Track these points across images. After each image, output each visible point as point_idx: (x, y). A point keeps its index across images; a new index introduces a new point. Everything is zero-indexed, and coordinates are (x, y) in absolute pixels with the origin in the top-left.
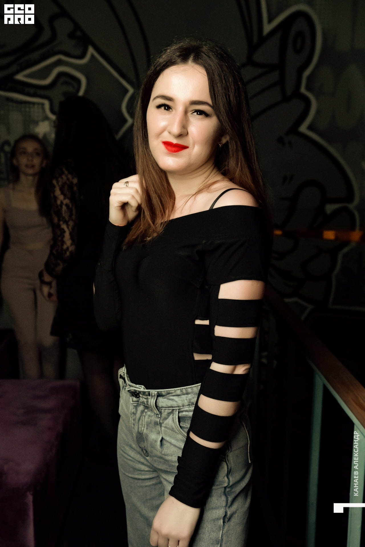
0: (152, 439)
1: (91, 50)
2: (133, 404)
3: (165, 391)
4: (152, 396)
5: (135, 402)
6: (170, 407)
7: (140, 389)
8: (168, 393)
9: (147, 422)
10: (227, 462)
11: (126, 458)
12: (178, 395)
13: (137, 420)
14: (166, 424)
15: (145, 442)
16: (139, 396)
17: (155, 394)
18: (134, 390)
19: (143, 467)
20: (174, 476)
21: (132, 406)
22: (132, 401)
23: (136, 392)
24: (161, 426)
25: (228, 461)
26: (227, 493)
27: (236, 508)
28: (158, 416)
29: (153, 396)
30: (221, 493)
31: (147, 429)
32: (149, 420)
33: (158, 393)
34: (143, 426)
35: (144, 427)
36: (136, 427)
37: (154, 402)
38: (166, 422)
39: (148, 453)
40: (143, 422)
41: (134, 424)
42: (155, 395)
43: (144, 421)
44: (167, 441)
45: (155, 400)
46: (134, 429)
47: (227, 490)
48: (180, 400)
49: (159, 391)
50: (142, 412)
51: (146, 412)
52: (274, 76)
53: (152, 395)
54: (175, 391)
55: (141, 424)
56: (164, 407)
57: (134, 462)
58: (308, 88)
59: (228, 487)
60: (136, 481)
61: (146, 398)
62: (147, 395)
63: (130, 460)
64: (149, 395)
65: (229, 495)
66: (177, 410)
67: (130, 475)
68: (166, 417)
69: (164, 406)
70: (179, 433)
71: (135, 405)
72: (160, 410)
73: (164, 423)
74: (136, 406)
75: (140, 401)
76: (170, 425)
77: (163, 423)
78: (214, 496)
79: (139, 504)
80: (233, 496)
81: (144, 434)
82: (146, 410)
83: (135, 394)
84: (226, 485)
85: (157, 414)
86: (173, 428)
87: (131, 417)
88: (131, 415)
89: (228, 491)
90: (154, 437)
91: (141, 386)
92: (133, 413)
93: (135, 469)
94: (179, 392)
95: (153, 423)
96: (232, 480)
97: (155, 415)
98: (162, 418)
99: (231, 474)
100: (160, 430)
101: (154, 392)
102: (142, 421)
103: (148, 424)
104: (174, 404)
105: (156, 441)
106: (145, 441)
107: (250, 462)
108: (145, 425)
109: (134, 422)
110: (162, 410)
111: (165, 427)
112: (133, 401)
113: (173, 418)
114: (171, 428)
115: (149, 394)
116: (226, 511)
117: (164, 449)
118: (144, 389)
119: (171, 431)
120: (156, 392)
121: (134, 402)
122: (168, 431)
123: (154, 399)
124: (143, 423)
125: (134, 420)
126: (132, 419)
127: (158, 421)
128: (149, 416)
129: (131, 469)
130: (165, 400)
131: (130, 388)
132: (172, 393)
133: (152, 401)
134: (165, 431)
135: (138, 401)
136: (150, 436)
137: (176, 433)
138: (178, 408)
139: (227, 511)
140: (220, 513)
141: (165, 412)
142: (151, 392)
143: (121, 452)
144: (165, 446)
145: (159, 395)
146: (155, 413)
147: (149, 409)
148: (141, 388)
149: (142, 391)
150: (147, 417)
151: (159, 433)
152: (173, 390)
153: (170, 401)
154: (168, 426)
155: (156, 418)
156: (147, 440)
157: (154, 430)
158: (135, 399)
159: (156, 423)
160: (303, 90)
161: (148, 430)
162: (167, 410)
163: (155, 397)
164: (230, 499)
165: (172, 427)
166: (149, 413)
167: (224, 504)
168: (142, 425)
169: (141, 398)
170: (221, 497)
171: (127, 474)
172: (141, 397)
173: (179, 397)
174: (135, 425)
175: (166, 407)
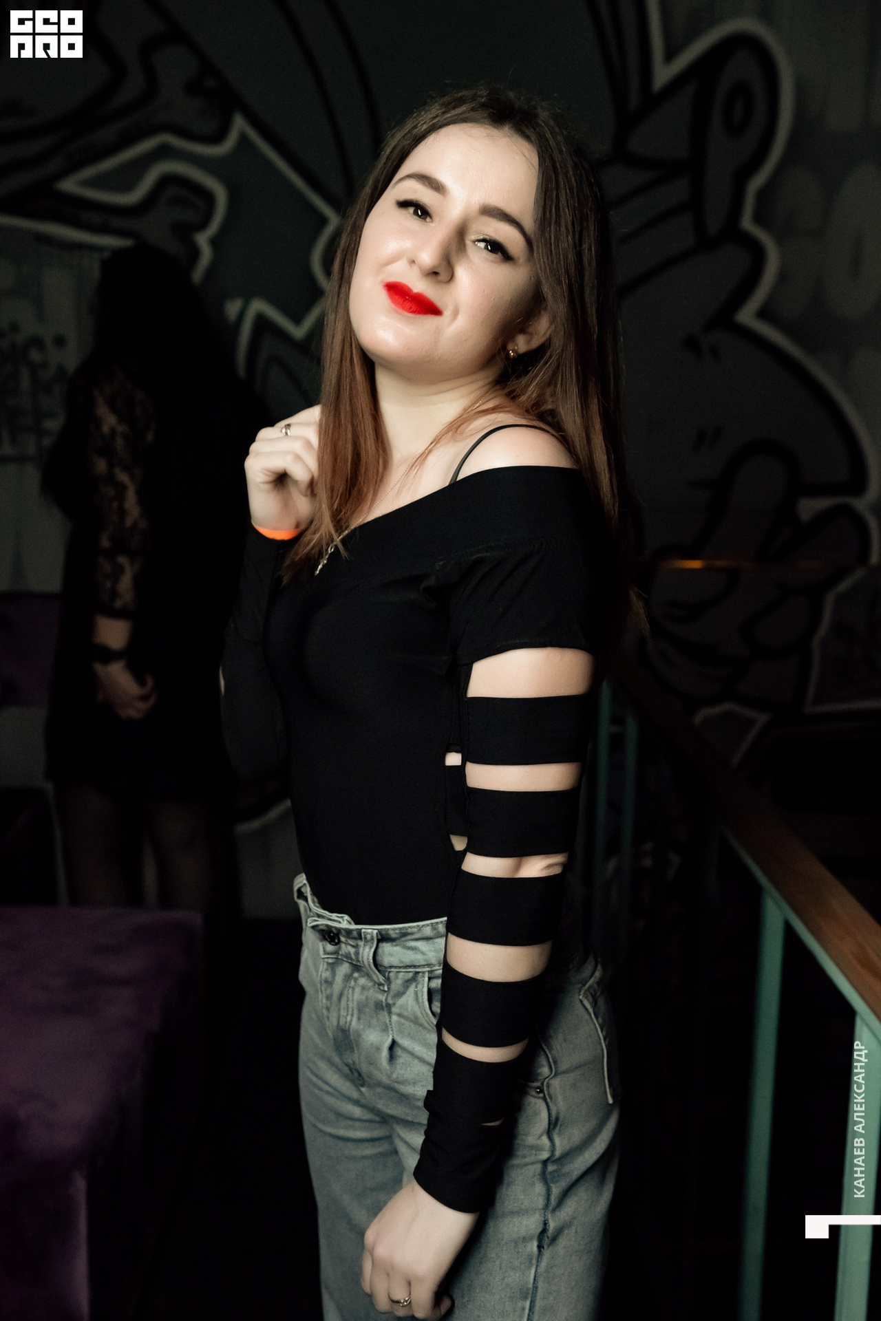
0: (369, 1043)
1: (239, 124)
2: (326, 960)
3: (396, 929)
4: (366, 941)
5: (332, 954)
6: (410, 967)
7: (340, 922)
8: (404, 934)
9: (359, 1003)
10: (549, 1100)
11: (320, 1089)
12: (428, 939)
13: (335, 998)
14: (401, 1007)
15: (356, 1052)
16: (340, 942)
17: (372, 936)
18: (327, 926)
19: (357, 1112)
20: (423, 1132)
21: (323, 965)
22: (324, 951)
23: (332, 932)
24: (390, 1013)
25: (551, 1098)
26: (548, 1177)
27: (570, 1214)
28: (381, 988)
29: (368, 942)
30: (535, 1176)
31: (359, 1019)
32: (364, 997)
33: (380, 932)
34: (350, 1013)
35: (352, 1015)
36: (334, 1015)
37: (371, 955)
38: (402, 1001)
39: (363, 1079)
40: (350, 1003)
41: (328, 1009)
42: (372, 939)
43: (353, 1000)
44: (405, 1050)
45: (373, 950)
46: (328, 1020)
47: (551, 1168)
48: (431, 951)
49: (382, 929)
50: (348, 978)
51: (356, 980)
52: (678, 191)
53: (365, 938)
54: (420, 928)
55: (345, 1007)
56: (396, 967)
57: (337, 1098)
58: (759, 219)
59: (553, 1162)
60: (341, 1144)
61: (353, 944)
62: (355, 939)
63: (328, 1093)
64: (360, 938)
65: (555, 1182)
66: (427, 975)
67: (328, 1129)
68: (402, 990)
69: (396, 965)
70: (430, 1028)
71: (330, 961)
72: (387, 974)
73: (397, 1005)
74: (333, 964)
75: (340, 953)
76: (409, 1009)
77: (394, 1004)
78: (516, 1182)
79: (346, 1199)
80: (564, 1184)
81: (351, 1031)
82: (356, 975)
83: (330, 935)
84: (545, 1155)
85: (380, 984)
86: (416, 1018)
87: (322, 991)
88: (321, 987)
89: (551, 1172)
90: (374, 1038)
91: (342, 917)
92: (326, 981)
93: (339, 1115)
94: (428, 931)
95: (371, 1005)
96: (561, 1144)
97: (377, 986)
98: (392, 993)
99: (560, 1130)
100: (388, 1021)
101: (371, 930)
102: (348, 1001)
103: (361, 1008)
104: (417, 958)
105: (378, 1049)
106: (355, 1049)
107: (611, 1101)
108: (353, 1010)
109: (328, 1003)
110: (391, 974)
111: (399, 1015)
112: (325, 953)
113: (416, 993)
114: (412, 1017)
115: (359, 936)
116: (545, 1221)
117: (398, 1067)
118: (350, 923)
119: (413, 1026)
120: (375, 932)
121: (328, 954)
122: (407, 1023)
123: (371, 948)
124: (350, 1005)
125: (329, 997)
126: (324, 995)
127: (382, 1001)
128: (363, 988)
129: (331, 1116)
130: (398, 949)
131: (317, 921)
132: (412, 934)
133: (367, 953)
134: (400, 1024)
135: (336, 953)
136: (364, 1037)
137: (425, 1028)
138: (428, 969)
139: (548, 1220)
140: (531, 1224)
141: (397, 978)
142: (363, 930)
143: (308, 1073)
144: (400, 1061)
145: (383, 938)
146: (375, 982)
147: (363, 971)
148: (343, 922)
149: (343, 929)
150: (358, 990)
151: (385, 1029)
152: (414, 927)
153: (408, 952)
154: (406, 1014)
155: (378, 992)
156: (358, 1046)
157: (374, 1022)
158: (330, 947)
159: (379, 1006)
160: (747, 223)
161: (361, 1021)
162: (402, 974)
163: (373, 943)
164: (556, 1191)
165: (414, 1014)
166: (362, 981)
167: (540, 1202)
168: (348, 1011)
169: (343, 945)
170: (533, 1184)
171: (321, 1126)
172: (343, 942)
173: (431, 942)
174: (331, 1010)
175: (400, 967)
